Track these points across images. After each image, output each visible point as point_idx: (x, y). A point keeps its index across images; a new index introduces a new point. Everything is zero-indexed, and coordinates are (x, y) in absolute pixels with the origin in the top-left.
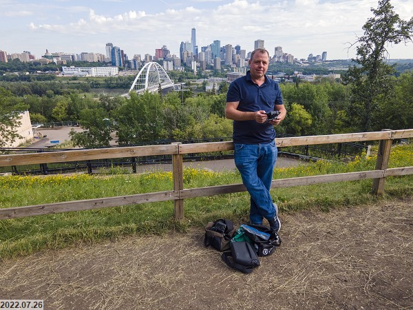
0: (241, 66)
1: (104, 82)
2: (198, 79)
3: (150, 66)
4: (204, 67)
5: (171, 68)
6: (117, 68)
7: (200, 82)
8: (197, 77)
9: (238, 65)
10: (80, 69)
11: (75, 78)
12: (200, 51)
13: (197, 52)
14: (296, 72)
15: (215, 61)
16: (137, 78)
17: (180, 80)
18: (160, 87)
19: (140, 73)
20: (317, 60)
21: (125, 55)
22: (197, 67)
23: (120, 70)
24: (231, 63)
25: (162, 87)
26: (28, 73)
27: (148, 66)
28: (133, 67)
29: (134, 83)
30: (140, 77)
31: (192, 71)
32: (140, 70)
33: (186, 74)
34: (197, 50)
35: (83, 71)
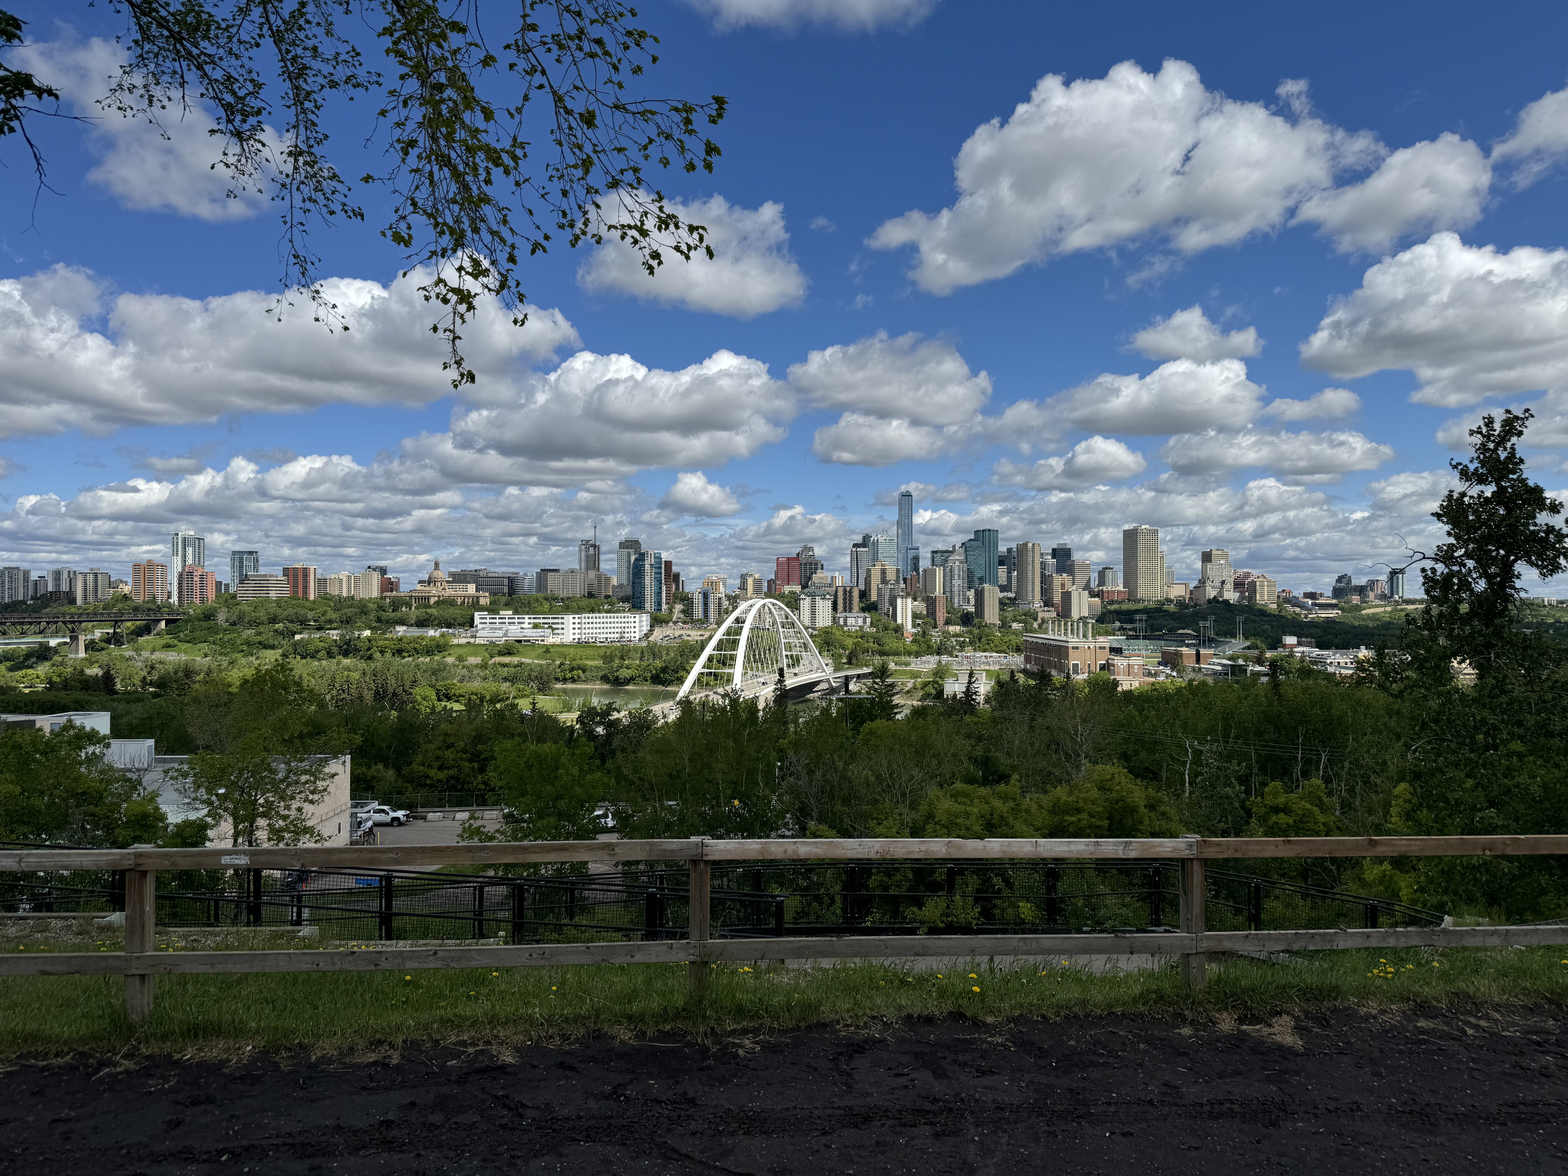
0: (1075, 615)
1: (599, 663)
2: (918, 655)
3: (754, 610)
4: (941, 615)
5: (824, 619)
6: (645, 619)
7: (927, 664)
8: (915, 648)
9: (1064, 613)
10: (527, 620)
11: (508, 650)
12: (925, 563)
13: (916, 568)
14: (1290, 640)
15: (980, 596)
16: (709, 650)
17: (852, 659)
18: (781, 681)
19: (719, 635)
20: (1372, 595)
21: (677, 577)
22: (915, 616)
23: (657, 621)
24: (1037, 604)
25: (791, 682)
26: (367, 633)
27: (747, 611)
28: (698, 613)
29: (698, 667)
30: (720, 646)
31: (899, 629)
32: (719, 624)
33: (877, 641)
34: (916, 559)
35: (536, 626)
